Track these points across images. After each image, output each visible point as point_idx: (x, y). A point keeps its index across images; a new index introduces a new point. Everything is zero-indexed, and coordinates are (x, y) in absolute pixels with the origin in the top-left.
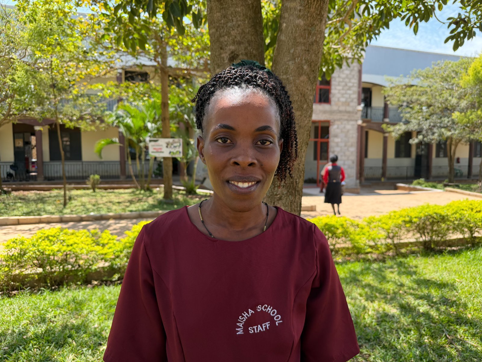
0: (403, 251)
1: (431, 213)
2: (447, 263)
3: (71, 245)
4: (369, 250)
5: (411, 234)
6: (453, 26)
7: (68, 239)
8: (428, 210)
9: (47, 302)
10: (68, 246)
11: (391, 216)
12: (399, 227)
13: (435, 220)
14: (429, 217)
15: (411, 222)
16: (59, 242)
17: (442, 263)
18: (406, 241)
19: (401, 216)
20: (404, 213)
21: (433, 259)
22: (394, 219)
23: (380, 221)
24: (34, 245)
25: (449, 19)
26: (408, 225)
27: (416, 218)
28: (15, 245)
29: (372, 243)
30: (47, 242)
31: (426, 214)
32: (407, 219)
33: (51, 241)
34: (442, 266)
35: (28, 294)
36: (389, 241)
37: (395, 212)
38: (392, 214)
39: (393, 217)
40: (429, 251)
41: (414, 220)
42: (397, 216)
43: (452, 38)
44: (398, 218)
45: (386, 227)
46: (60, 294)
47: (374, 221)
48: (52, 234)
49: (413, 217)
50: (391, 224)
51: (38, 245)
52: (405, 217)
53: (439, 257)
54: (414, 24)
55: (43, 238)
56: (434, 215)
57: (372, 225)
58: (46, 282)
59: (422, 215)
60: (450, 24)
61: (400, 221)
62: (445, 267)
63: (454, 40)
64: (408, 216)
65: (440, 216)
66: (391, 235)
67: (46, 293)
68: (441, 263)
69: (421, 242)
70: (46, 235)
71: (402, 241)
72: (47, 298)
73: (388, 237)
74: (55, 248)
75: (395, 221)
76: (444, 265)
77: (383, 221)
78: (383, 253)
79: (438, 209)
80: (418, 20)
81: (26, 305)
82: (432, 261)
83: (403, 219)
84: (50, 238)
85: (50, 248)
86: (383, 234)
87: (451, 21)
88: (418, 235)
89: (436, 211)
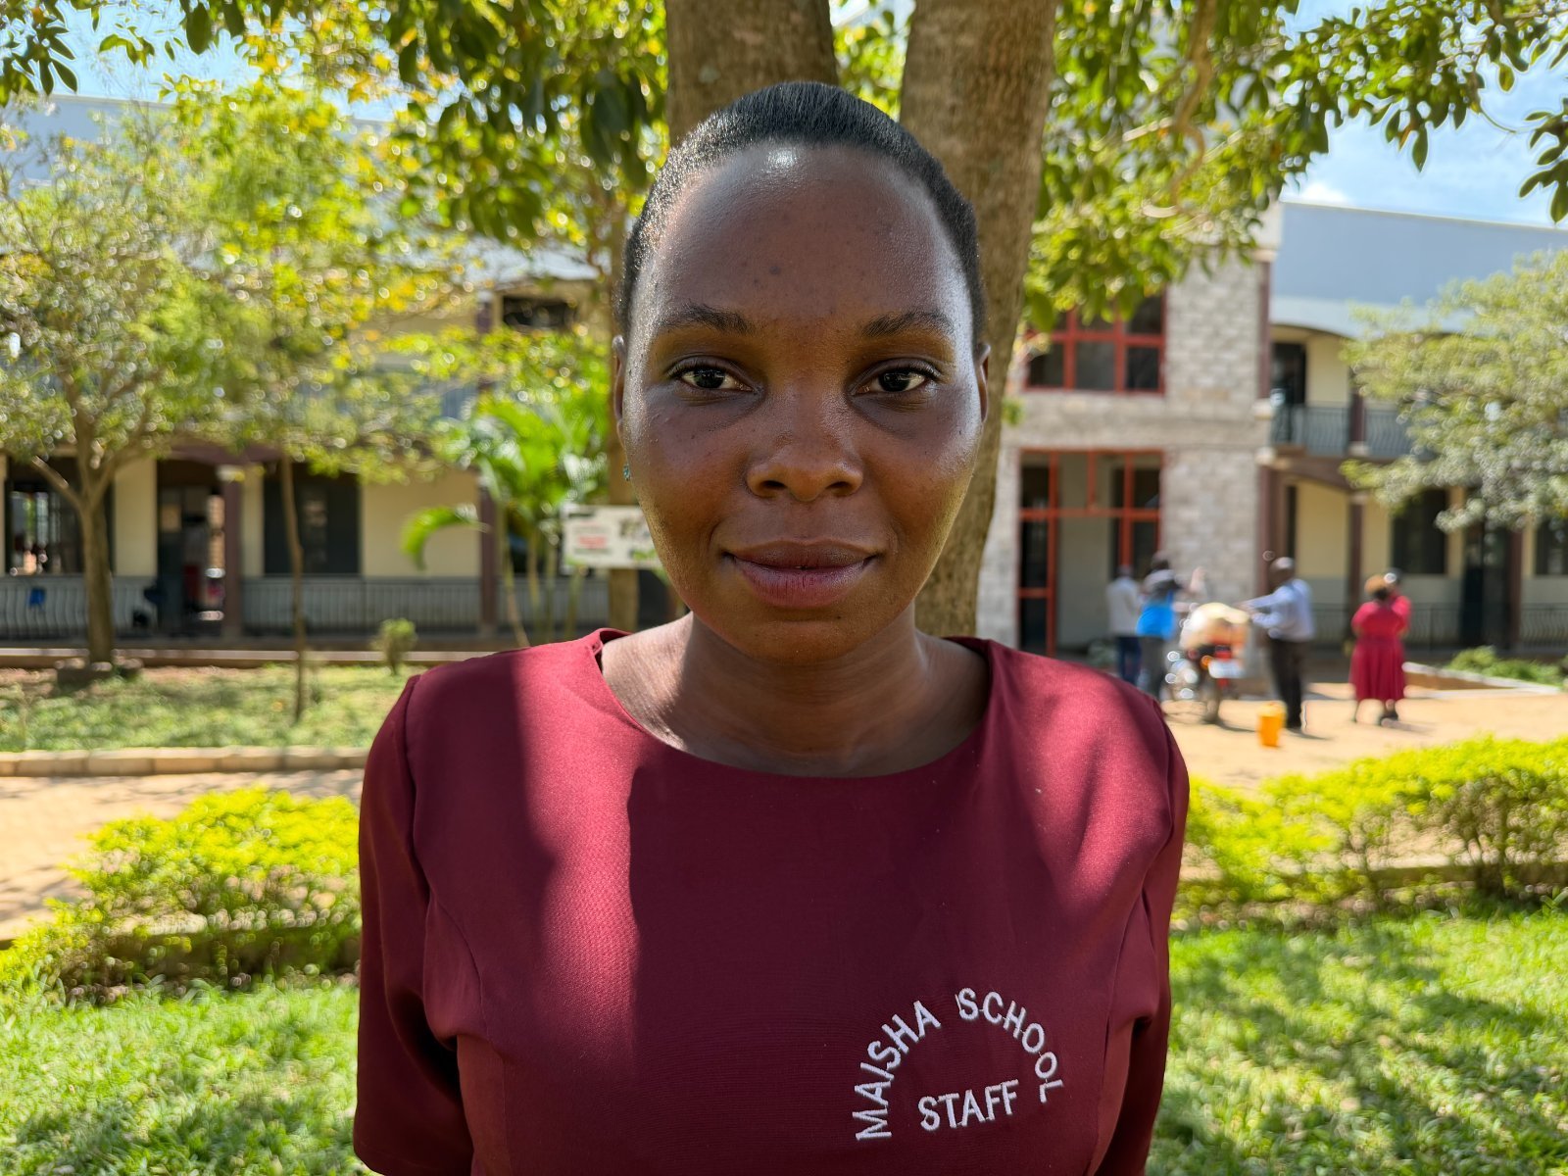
0: (1403, 895)
1: (1497, 767)
2: (1554, 944)
3: (295, 846)
4: (1280, 890)
5: (1428, 840)
6: (1550, 141)
7: (289, 827)
8: (1486, 756)
9: (208, 1027)
10: (284, 848)
11: (1355, 774)
12: (1385, 813)
13: (1511, 793)
14: (1491, 781)
15: (1425, 796)
16: (259, 836)
17: (1538, 943)
18: (1410, 862)
19: (1393, 777)
20: (1401, 768)
21: (1506, 927)
22: (1365, 785)
23: (1318, 790)
24: (181, 843)
25: (1533, 117)
26: (1415, 808)
27: (1443, 782)
28: (124, 841)
29: (1291, 868)
30: (222, 835)
31: (1482, 771)
32: (1414, 787)
33: (233, 831)
34: (1536, 953)
35: (157, 998)
36: (1353, 861)
37: (1370, 762)
38: (1362, 769)
39: (1362, 779)
40: (1492, 899)
41: (1438, 791)
42: (1378, 776)
43: (1545, 179)
44: (1381, 784)
45: (1339, 813)
46: (252, 1002)
47: (1297, 790)
48: (240, 811)
49: (1433, 780)
50: (1357, 803)
51: (196, 844)
52: (1405, 780)
53: (1527, 922)
54: (1412, 137)
55: (211, 821)
56: (1511, 776)
57: (1292, 805)
58: (213, 962)
59: (1465, 773)
60: (1538, 133)
61: (1387, 794)
62: (1548, 958)
63: (1554, 187)
64: (1416, 777)
65: (1532, 776)
66: (1357, 840)
67: (211, 997)
68: (1532, 945)
69: (1463, 869)
70: (220, 812)
71: (1398, 863)
72: (212, 1014)
73: (1347, 846)
74: (245, 852)
75: (1369, 792)
76: (1544, 951)
77: (1329, 791)
78: (1330, 902)
79: (1526, 755)
80: (1429, 126)
81: (144, 1034)
82: (1502, 935)
83: (1397, 786)
84: (233, 821)
85: (231, 854)
86: (1331, 835)
87: (1540, 123)
88: (1456, 844)
89: (1516, 761)
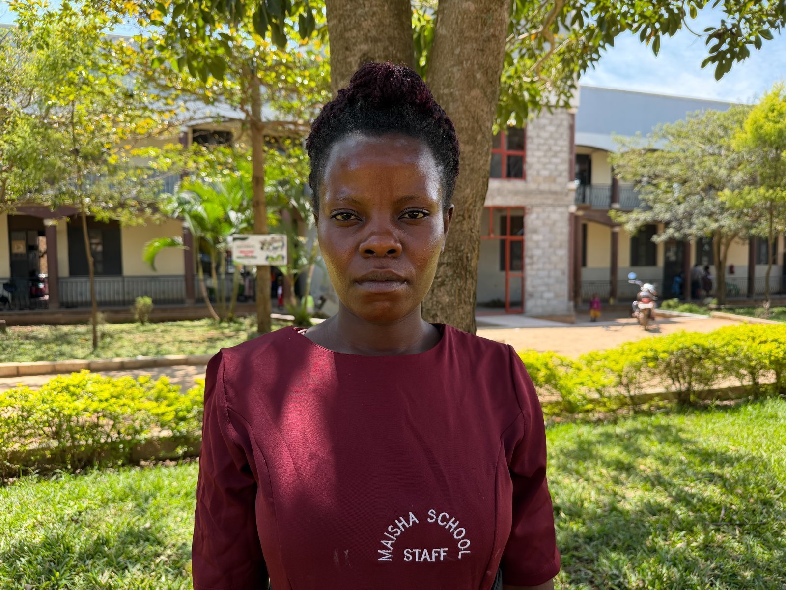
0: (645, 407)
1: (688, 344)
2: (714, 423)
3: (106, 400)
4: (590, 406)
5: (657, 379)
6: (715, 41)
7: (101, 391)
8: (683, 339)
9: (66, 492)
10: (101, 401)
11: (623, 349)
12: (638, 368)
13: (694, 356)
14: (685, 351)
15: (655, 359)
16: (86, 396)
17: (707, 423)
18: (650, 391)
19: (640, 350)
20: (645, 346)
21: (693, 418)
22: (628, 354)
23: (606, 359)
24: (43, 401)
25: (708, 30)
26: (651, 364)
27: (664, 352)
28: (13, 400)
29: (596, 396)
30: (67, 396)
31: (681, 346)
32: (650, 354)
33: (73, 394)
34: (707, 428)
35: (36, 480)
36: (623, 391)
37: (630, 344)
38: (627, 347)
39: (627, 351)
40: (685, 405)
41: (662, 355)
42: (634, 350)
43: (712, 59)
44: (636, 353)
45: (618, 367)
46: (89, 479)
47: (597, 358)
48: (75, 383)
49: (660, 350)
50: (624, 364)
51: (53, 401)
52: (646, 351)
53: (703, 415)
54: (653, 39)
55: (60, 389)
56: (693, 347)
57: (595, 365)
58: (64, 462)
59: (673, 347)
60: (711, 37)
61: (638, 358)
62: (713, 429)
63: (717, 63)
64: (652, 350)
65: (703, 348)
66: (625, 380)
67: (65, 477)
68: (705, 424)
69: (674, 393)
70: (64, 385)
71: (643, 391)
72: (67, 486)
73: (620, 383)
74: (80, 404)
75: (630, 357)
76: (710, 426)
77: (612, 357)
78: (614, 411)
79: (700, 338)
80: (660, 33)
81: (31, 497)
82: (692, 421)
83: (643, 354)
84: (72, 389)
85: (72, 405)
86: (613, 379)
87: (711, 32)
88: (670, 381)
89: (697, 341)
